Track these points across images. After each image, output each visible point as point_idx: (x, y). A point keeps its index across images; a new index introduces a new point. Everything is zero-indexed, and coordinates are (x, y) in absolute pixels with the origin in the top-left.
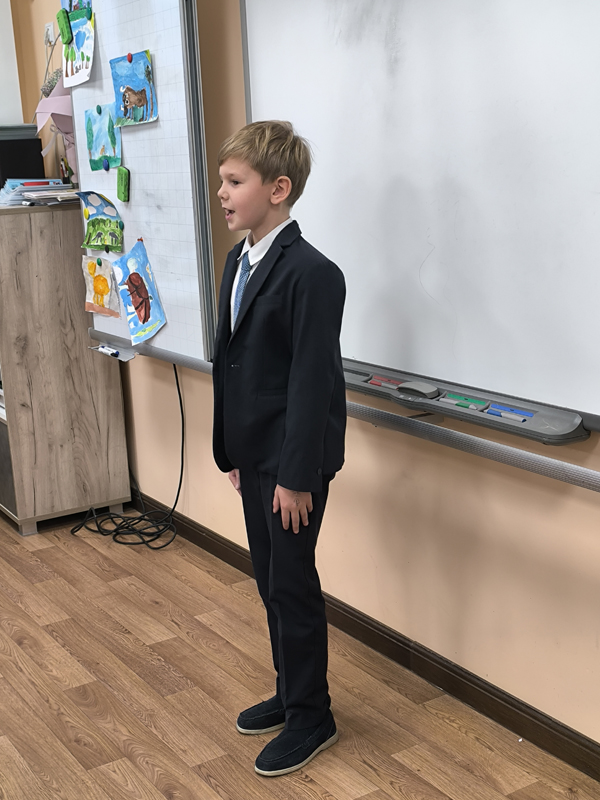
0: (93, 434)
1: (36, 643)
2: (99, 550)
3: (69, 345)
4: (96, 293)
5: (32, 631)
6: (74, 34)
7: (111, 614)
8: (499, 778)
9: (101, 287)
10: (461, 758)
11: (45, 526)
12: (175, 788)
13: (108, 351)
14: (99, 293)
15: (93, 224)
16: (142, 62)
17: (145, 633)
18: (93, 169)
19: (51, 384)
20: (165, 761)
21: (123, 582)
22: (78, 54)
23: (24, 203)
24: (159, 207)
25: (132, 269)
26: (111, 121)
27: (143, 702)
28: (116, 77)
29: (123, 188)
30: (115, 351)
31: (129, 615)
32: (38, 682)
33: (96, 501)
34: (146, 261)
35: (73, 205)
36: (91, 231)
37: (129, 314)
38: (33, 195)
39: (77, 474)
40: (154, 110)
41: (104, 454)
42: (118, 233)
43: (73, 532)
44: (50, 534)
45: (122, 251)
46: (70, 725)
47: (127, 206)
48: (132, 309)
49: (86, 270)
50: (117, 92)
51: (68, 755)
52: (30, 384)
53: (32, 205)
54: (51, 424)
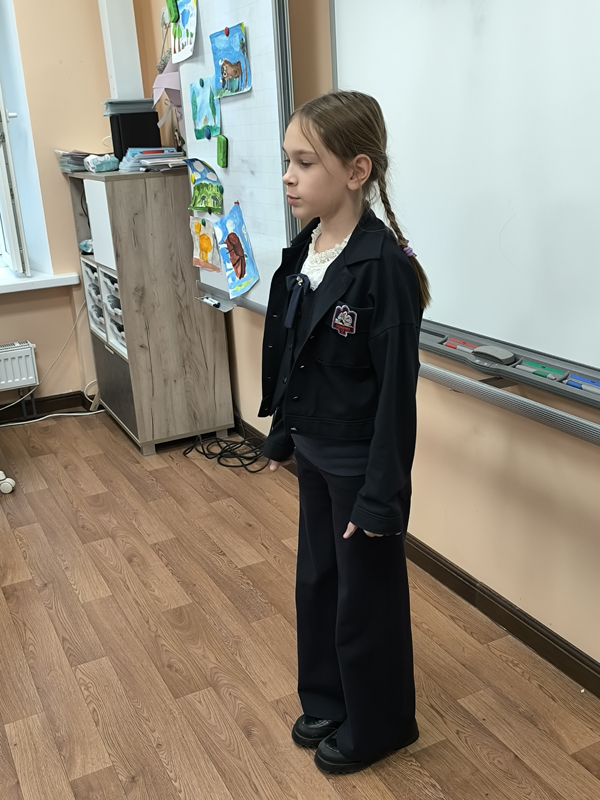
0: (202, 371)
1: (144, 562)
2: (205, 471)
3: (181, 295)
4: (201, 249)
5: (142, 550)
6: (180, 12)
7: (210, 534)
8: (562, 733)
9: (205, 245)
10: (525, 708)
11: (161, 447)
12: (254, 725)
13: (212, 302)
14: (204, 250)
15: (198, 188)
16: (237, 35)
17: (237, 555)
18: (198, 138)
19: (165, 329)
20: (246, 694)
21: (223, 503)
22: (184, 31)
23: (141, 169)
24: (252, 173)
25: (230, 230)
26: (211, 93)
27: (230, 628)
28: (215, 51)
29: (221, 155)
30: (216, 302)
31: (225, 537)
32: (141, 601)
33: (205, 427)
34: (242, 222)
35: (181, 171)
36: (197, 194)
37: (228, 270)
38: (148, 162)
39: (189, 405)
40: (248, 81)
41: (211, 388)
42: (218, 196)
43: (185, 454)
44: (166, 455)
45: (222, 213)
46: (165, 648)
47: (226, 172)
48: (230, 265)
49: (193, 230)
50: (216, 65)
51: (159, 680)
52: (147, 329)
53: (147, 171)
54: (166, 362)
